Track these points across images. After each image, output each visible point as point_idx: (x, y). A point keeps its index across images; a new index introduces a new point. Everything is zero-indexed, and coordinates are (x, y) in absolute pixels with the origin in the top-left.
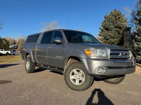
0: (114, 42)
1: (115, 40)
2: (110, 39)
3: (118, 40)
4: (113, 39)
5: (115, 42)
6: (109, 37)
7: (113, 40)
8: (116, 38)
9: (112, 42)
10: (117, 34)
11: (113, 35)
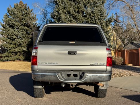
0: (22, 43)
1: (24, 41)
2: (17, 40)
3: (26, 41)
4: (21, 39)
5: (23, 44)
6: (14, 37)
7: (21, 41)
8: (25, 38)
9: (19, 44)
10: (25, 34)
11: (20, 35)
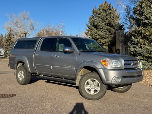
0: (104, 43)
1: (106, 41)
2: (100, 39)
3: (109, 41)
4: (104, 39)
5: (106, 43)
6: (98, 37)
8: (107, 38)
9: (102, 43)
10: (108, 34)
11: (103, 34)
